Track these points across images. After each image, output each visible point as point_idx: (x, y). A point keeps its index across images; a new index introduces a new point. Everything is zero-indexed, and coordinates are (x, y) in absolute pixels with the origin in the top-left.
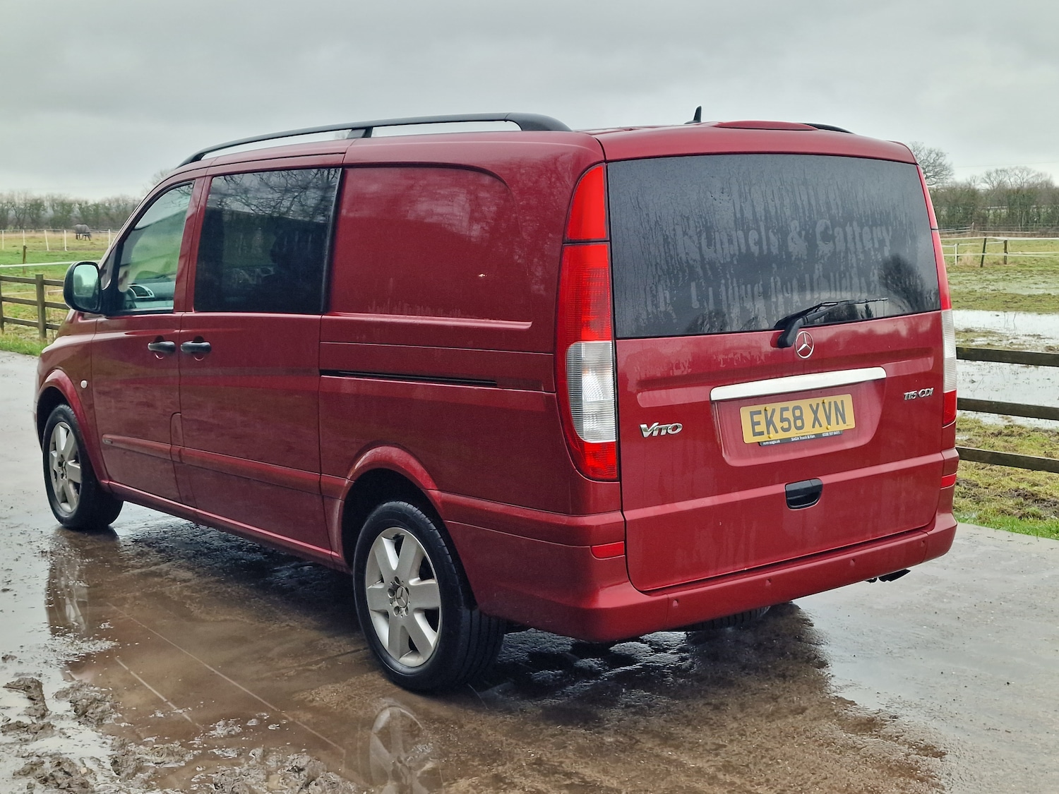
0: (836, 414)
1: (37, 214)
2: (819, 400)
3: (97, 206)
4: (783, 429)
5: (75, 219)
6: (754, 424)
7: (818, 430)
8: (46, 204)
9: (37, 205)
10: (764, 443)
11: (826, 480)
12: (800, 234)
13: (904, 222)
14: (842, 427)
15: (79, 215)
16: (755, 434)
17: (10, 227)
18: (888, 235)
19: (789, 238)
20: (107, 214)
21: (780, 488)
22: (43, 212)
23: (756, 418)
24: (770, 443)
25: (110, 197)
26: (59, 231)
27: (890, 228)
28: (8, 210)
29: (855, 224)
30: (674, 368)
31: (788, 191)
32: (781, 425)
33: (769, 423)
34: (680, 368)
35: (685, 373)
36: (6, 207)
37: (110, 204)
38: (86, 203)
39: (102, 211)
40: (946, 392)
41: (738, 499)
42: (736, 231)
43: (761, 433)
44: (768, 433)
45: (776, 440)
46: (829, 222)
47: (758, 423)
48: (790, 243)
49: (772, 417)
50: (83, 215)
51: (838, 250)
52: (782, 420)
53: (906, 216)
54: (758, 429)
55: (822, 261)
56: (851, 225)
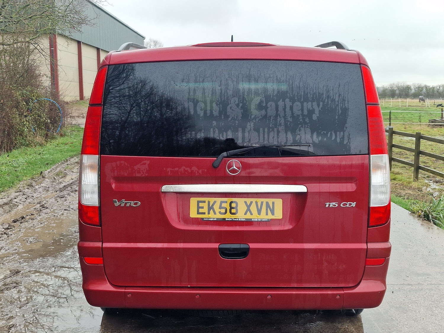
0: (267, 209)
1: (408, 92)
2: (254, 200)
3: (433, 88)
4: (220, 213)
5: (424, 94)
6: (199, 208)
7: (248, 216)
8: (412, 87)
9: (408, 88)
10: (205, 219)
11: (252, 246)
12: (238, 105)
13: (337, 100)
14: (270, 217)
15: (426, 92)
16: (198, 213)
17: (396, 97)
18: (319, 107)
19: (229, 107)
20: (438, 91)
21: (216, 246)
22: (410, 91)
23: (201, 205)
24: (209, 219)
25: (440, 84)
26: (416, 99)
27: (321, 103)
28: (396, 90)
29: (287, 100)
30: (136, 172)
31: (233, 81)
32: (220, 210)
33: (210, 208)
34: (140, 173)
35: (144, 176)
36: (395, 89)
37: (439, 87)
38: (429, 87)
39: (436, 90)
40: (371, 206)
41: (181, 247)
42: (188, 102)
43: (204, 213)
44: (209, 213)
45: (214, 218)
46: (264, 99)
47: (202, 208)
48: (228, 109)
49: (213, 205)
50: (427, 92)
51: (268, 115)
52: (221, 207)
53: (339, 96)
54: (201, 210)
55: (254, 121)
56: (284, 101)
